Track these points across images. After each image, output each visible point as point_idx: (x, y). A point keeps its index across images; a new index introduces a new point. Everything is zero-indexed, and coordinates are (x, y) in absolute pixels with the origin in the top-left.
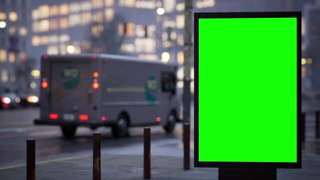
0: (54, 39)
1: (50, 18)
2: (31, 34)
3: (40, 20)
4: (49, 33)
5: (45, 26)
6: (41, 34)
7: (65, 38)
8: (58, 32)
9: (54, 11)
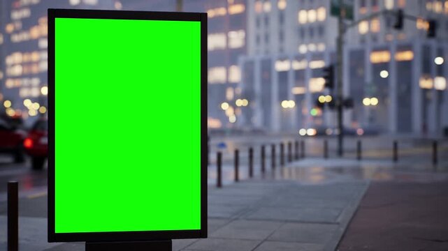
0: (25, 82)
1: (23, 64)
2: (6, 77)
3: (13, 65)
4: (22, 77)
5: (17, 70)
6: (14, 78)
7: (36, 81)
8: (30, 76)
9: (26, 58)
